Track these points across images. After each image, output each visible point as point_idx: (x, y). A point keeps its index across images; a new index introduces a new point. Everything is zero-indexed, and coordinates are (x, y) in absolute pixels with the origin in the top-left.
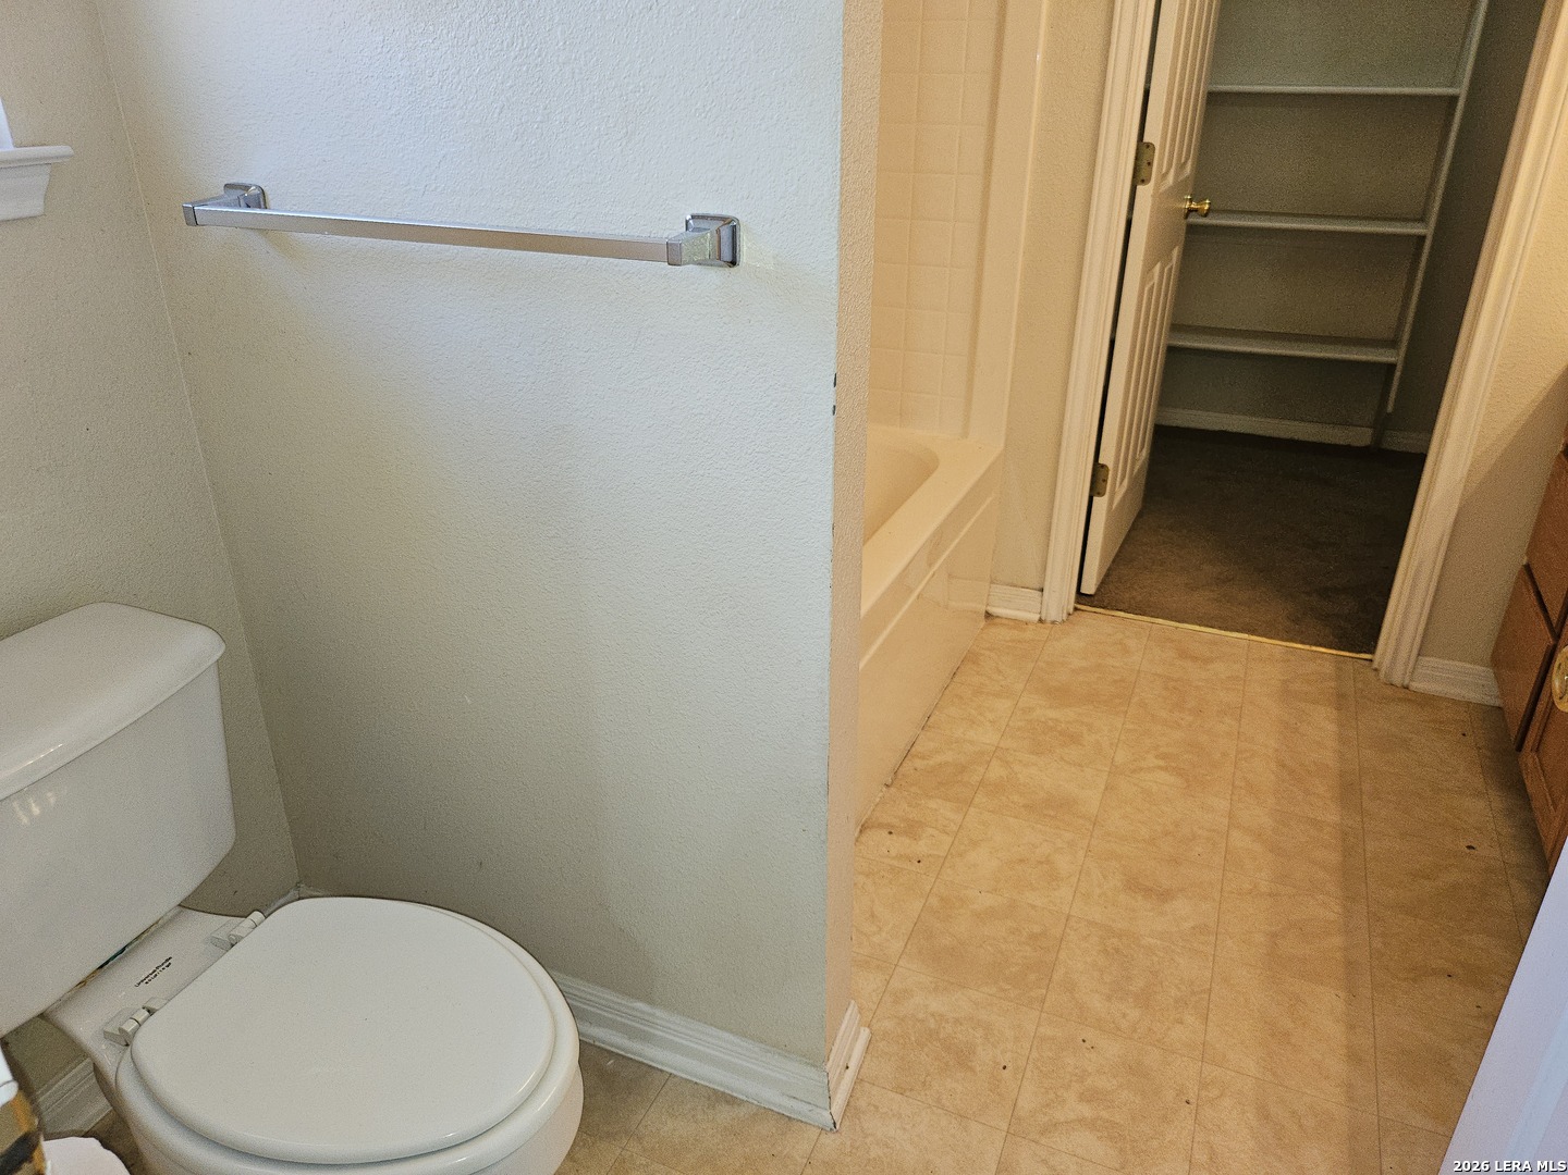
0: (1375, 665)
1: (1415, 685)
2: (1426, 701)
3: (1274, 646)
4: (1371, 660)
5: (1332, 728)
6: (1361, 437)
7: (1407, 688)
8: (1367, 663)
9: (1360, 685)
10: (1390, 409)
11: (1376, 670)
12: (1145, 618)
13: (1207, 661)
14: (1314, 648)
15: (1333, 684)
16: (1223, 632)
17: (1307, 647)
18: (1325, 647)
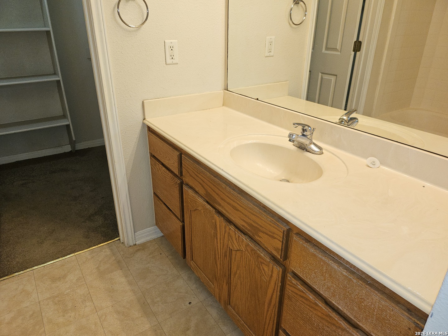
0: (122, 241)
1: (137, 243)
2: (143, 247)
3: (84, 253)
4: (119, 239)
5: (123, 280)
6: (67, 149)
7: (135, 245)
8: (119, 241)
9: (122, 253)
10: (74, 139)
11: (122, 243)
12: (28, 270)
13: (65, 277)
14: (99, 246)
15: (114, 258)
16: (64, 258)
17: (97, 246)
18: (103, 243)
